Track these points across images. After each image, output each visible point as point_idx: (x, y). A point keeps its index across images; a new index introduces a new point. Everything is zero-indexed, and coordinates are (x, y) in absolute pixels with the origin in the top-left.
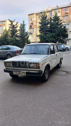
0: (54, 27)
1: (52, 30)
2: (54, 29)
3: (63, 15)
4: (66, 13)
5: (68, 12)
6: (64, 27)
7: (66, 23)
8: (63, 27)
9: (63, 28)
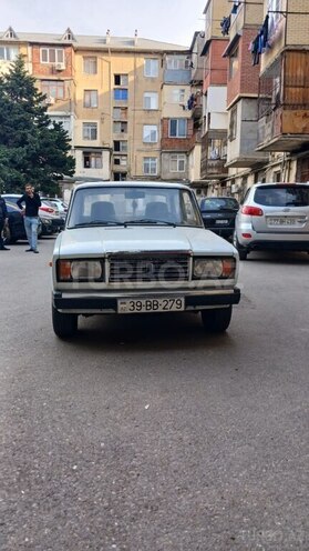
0: (20, 121)
1: (8, 135)
2: (16, 129)
3: (43, 73)
4: (55, 71)
5: (63, 67)
6: (58, 127)
7: (56, 110)
8: (51, 127)
9: (51, 131)
